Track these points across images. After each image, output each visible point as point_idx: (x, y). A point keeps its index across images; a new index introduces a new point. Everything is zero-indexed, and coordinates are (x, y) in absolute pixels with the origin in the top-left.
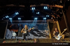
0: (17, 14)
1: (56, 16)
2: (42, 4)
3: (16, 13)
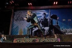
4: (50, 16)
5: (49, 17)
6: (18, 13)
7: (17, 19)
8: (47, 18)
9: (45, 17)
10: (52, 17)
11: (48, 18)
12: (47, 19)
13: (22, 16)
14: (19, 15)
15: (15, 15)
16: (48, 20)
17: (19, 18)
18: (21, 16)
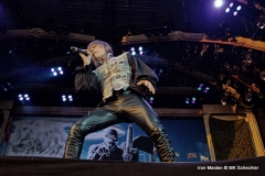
0: (55, 74)
1: (241, 89)
2: (177, 33)
3: (53, 70)
4: (131, 138)
5: (127, 143)
6: (24, 126)
7: (21, 145)
8: (121, 146)
9: (113, 144)
10: (135, 144)
11: (125, 146)
12: (121, 151)
13: (39, 134)
14: (27, 131)
15: (16, 130)
16: (125, 154)
17: (25, 142)
18: (34, 136)
